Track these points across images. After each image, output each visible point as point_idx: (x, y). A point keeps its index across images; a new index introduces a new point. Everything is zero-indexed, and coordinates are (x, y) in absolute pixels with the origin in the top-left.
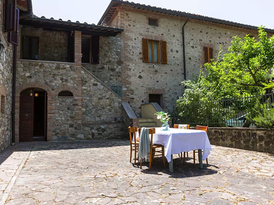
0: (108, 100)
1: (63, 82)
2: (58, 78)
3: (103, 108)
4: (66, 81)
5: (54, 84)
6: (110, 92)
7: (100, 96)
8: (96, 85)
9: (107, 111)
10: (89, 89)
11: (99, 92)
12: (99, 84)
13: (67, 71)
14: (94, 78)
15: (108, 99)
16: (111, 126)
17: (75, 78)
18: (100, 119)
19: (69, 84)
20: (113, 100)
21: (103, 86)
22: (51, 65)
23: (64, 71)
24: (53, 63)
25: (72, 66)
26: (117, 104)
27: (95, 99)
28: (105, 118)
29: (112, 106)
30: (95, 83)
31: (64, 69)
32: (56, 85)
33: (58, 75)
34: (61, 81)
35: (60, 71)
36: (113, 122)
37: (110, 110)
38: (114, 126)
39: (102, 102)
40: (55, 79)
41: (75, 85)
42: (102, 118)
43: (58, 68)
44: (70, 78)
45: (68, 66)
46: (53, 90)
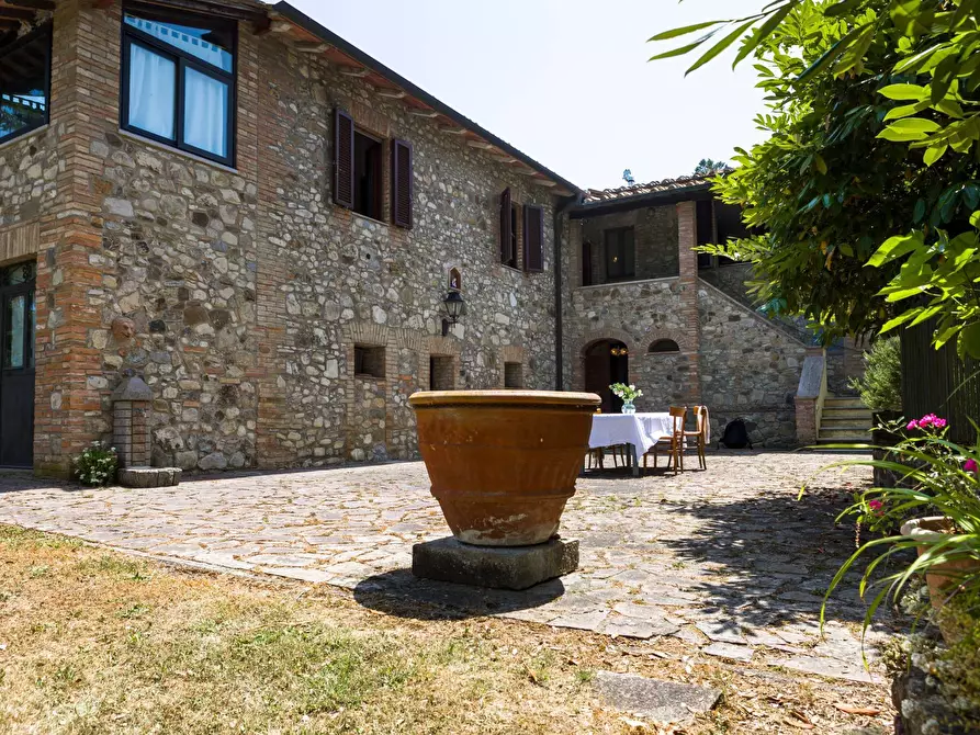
0: (768, 354)
1: (656, 321)
2: (647, 314)
3: (756, 373)
4: (664, 317)
5: (638, 328)
6: (773, 334)
7: (746, 345)
8: (736, 318)
9: (767, 381)
10: (719, 330)
11: (745, 335)
12: (743, 315)
13: (664, 296)
14: (731, 302)
15: (767, 349)
16: (769, 417)
17: (681, 310)
18: (748, 400)
19: (669, 325)
20: (782, 352)
21: (753, 321)
22: (632, 288)
23: (658, 298)
24: (637, 284)
25: (673, 285)
26: (795, 361)
27: (734, 352)
28: (761, 398)
29: (780, 367)
30: (735, 313)
31: (658, 292)
32: (642, 330)
33: (646, 308)
34: (652, 321)
35: (651, 298)
36: (783, 405)
37: (775, 378)
38: (780, 417)
39: (752, 359)
40: (641, 317)
41: (682, 325)
42: (753, 398)
43: (645, 293)
44: (669, 311)
45: (665, 286)
46: (637, 340)
